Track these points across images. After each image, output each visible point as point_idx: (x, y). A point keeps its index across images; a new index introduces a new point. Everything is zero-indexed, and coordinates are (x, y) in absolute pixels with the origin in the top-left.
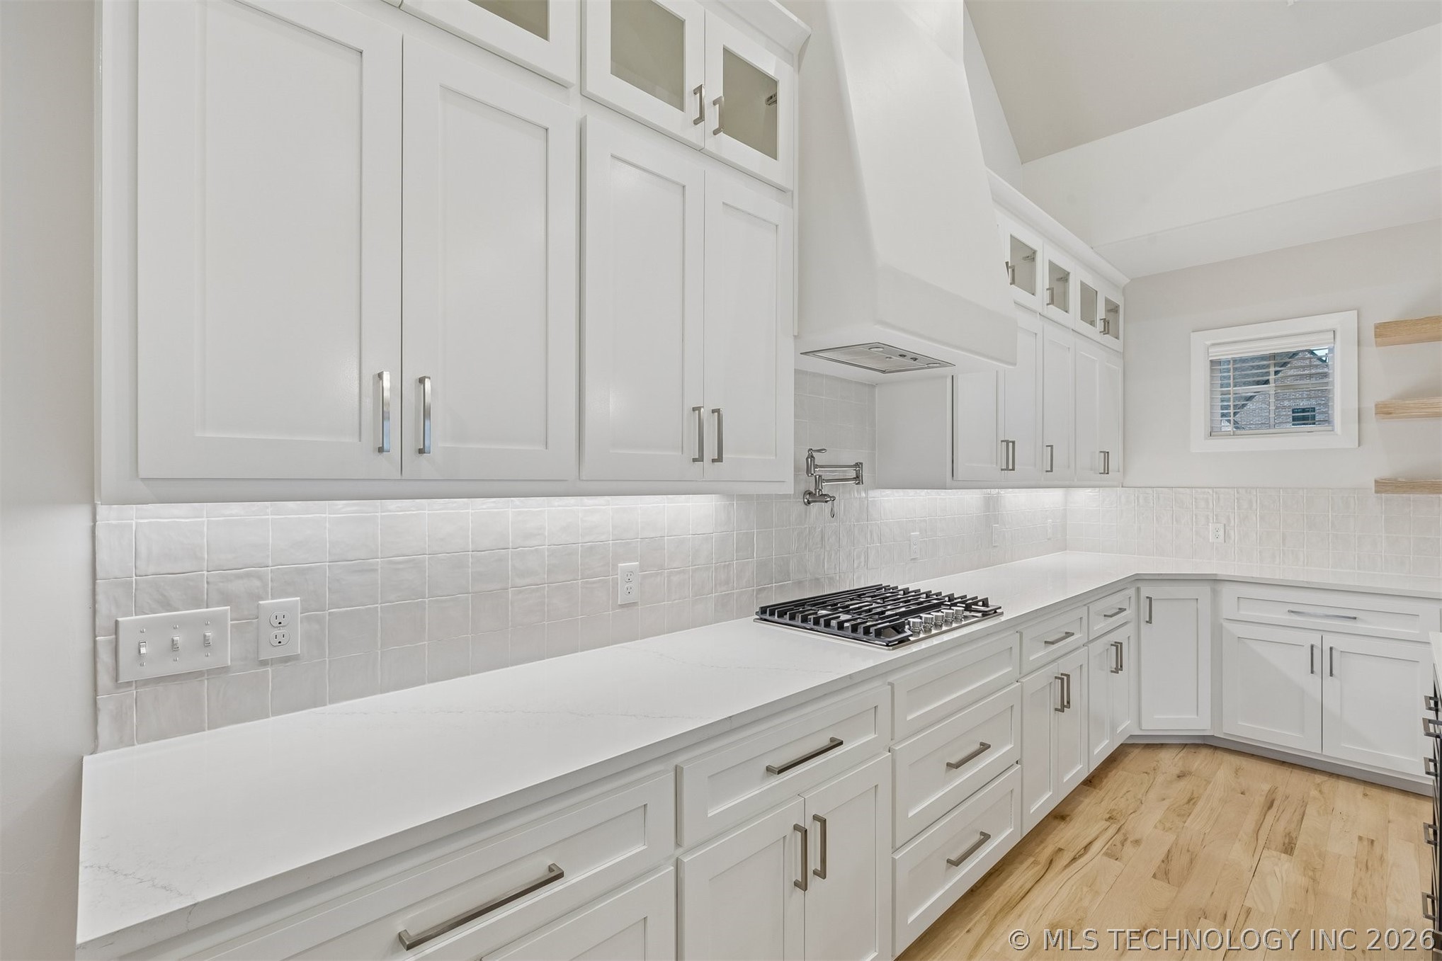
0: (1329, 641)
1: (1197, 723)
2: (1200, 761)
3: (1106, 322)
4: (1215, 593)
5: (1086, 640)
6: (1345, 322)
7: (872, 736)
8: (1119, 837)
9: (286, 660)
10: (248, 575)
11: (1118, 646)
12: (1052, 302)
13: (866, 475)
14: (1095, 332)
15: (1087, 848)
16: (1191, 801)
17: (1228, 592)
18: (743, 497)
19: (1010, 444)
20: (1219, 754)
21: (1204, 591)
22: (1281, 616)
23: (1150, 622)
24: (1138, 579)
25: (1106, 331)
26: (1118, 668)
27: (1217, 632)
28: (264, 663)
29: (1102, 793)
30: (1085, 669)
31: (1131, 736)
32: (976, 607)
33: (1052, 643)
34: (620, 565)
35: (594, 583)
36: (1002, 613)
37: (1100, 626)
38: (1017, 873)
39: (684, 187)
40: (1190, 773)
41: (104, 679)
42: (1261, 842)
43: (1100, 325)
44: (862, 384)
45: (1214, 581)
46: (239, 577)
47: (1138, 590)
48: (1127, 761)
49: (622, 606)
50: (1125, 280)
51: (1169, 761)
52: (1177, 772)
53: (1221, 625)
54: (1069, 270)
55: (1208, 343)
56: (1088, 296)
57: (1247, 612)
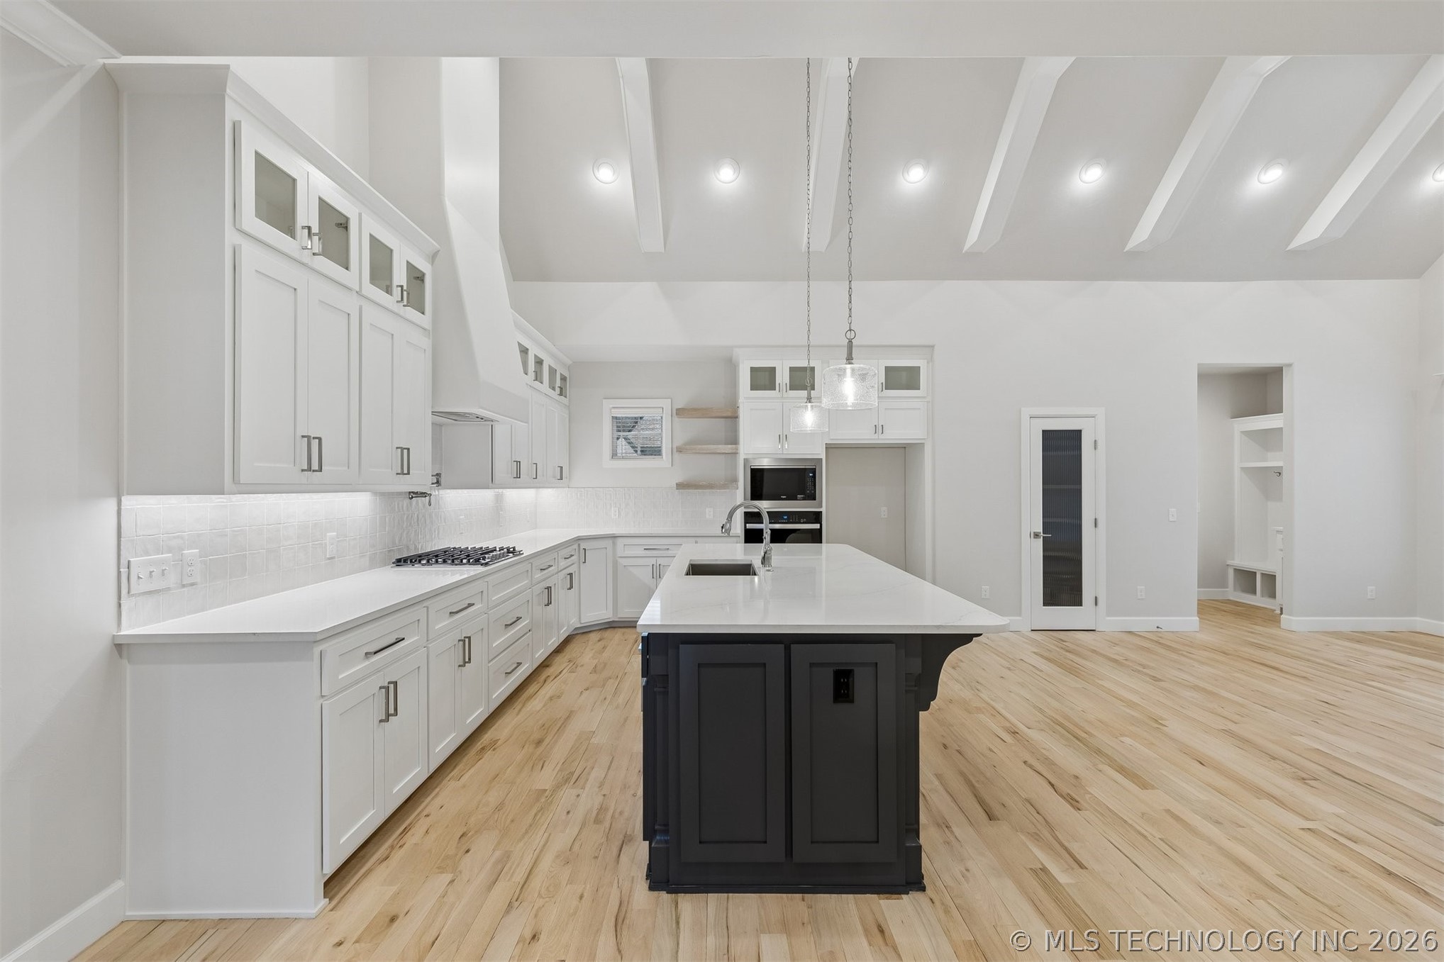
0: (660, 561)
1: (605, 615)
2: (608, 634)
3: (561, 388)
4: (614, 544)
5: (557, 571)
6: (666, 404)
7: (481, 605)
8: (574, 666)
9: (192, 584)
10: (178, 537)
11: (571, 575)
12: (536, 380)
13: (443, 480)
14: (555, 394)
15: (560, 673)
16: (604, 648)
17: (620, 542)
18: (382, 494)
19: (518, 463)
20: (616, 629)
21: (609, 543)
22: (641, 552)
23: (585, 562)
24: (579, 539)
25: (561, 394)
26: (571, 587)
27: (615, 564)
28: (184, 586)
29: (564, 654)
30: (557, 585)
31: (576, 629)
32: (512, 551)
33: (544, 569)
34: (328, 534)
35: (317, 544)
36: (523, 554)
37: (563, 563)
38: (530, 688)
39: (392, 335)
40: (604, 639)
41: (124, 591)
42: (632, 652)
43: (558, 390)
44: (437, 424)
45: (614, 537)
46: (174, 537)
47: (579, 545)
48: (574, 640)
49: (329, 559)
50: (569, 362)
51: (594, 637)
52: (598, 639)
53: (617, 561)
54: (543, 359)
55: (611, 406)
56: (552, 372)
57: (628, 552)
